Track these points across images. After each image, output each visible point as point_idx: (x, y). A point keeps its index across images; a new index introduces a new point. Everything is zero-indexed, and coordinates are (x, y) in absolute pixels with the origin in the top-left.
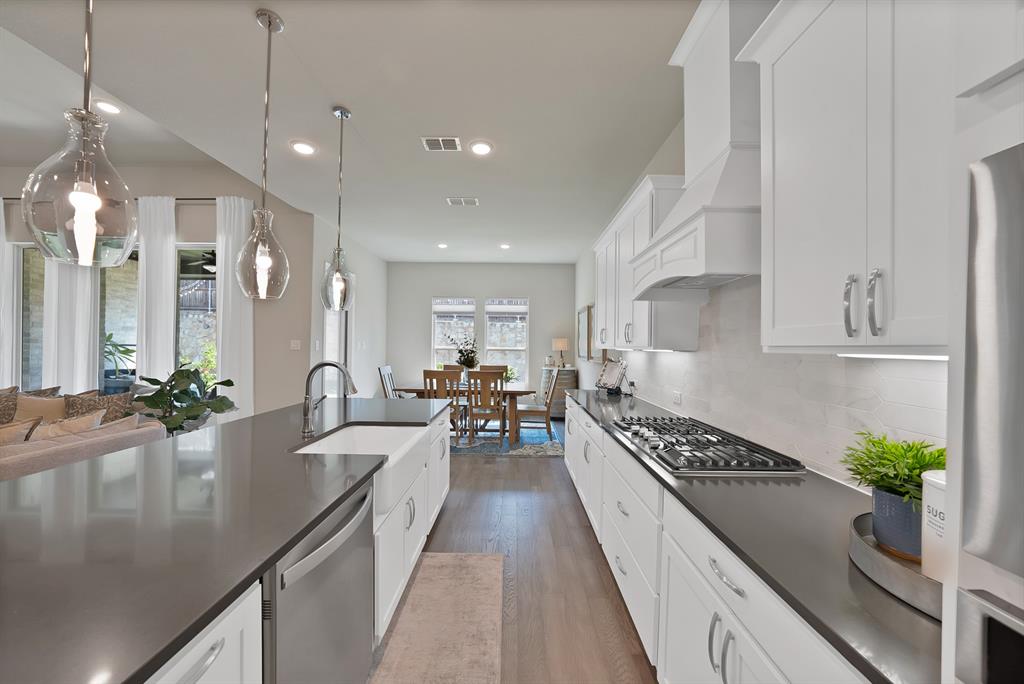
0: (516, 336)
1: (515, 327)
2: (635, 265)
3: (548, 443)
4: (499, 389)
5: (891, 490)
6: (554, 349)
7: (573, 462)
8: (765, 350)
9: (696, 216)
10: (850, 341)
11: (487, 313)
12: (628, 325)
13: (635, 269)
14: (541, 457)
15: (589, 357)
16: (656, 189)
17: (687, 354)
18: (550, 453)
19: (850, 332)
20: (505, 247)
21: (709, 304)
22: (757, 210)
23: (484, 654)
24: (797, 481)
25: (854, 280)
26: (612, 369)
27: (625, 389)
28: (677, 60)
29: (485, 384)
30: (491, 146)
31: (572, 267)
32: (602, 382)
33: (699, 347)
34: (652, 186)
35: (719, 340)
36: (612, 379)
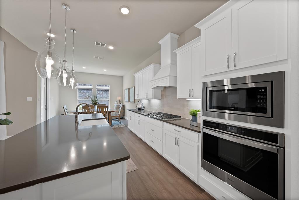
0: (100, 96)
1: (100, 93)
2: (151, 82)
3: (120, 124)
4: (107, 111)
5: (194, 116)
6: (117, 99)
7: (130, 127)
8: (178, 99)
9: (168, 76)
10: (190, 98)
11: (97, 89)
12: (147, 94)
13: (151, 83)
14: (120, 127)
15: (129, 101)
16: (154, 66)
17: (159, 100)
18: (122, 126)
19: (190, 96)
20: (105, 70)
21: (163, 90)
22: (176, 77)
23: (130, 163)
24: (180, 119)
25: (190, 90)
26: (139, 104)
27: (143, 108)
28: (160, 42)
29: (103, 110)
30: (114, 47)
31: (122, 77)
32: (137, 107)
33: (161, 99)
34: (153, 66)
35: (166, 97)
36: (139, 106)
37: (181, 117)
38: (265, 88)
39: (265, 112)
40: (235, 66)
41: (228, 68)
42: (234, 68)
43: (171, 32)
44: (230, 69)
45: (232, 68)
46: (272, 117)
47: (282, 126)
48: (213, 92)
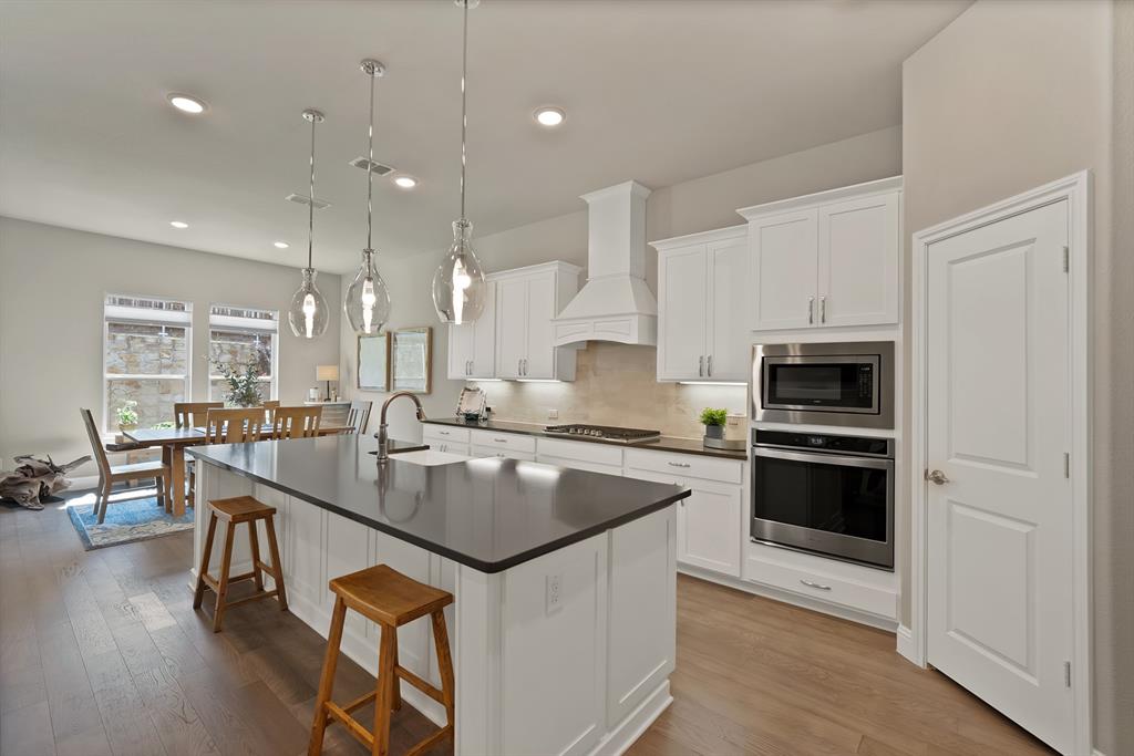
5: (713, 423)
6: (319, 379)
9: (633, 314)
10: (700, 378)
16: (561, 271)
19: (701, 375)
25: (702, 358)
26: (471, 396)
27: (483, 414)
28: (589, 198)
30: (416, 182)
31: (338, 278)
32: (464, 410)
33: (577, 379)
34: (557, 268)
35: (595, 375)
36: (474, 407)
37: (658, 433)
38: (871, 366)
39: (871, 406)
40: (823, 321)
41: (811, 322)
42: (820, 325)
43: (635, 181)
44: (813, 325)
45: (818, 322)
46: (879, 413)
47: (891, 426)
48: (779, 369)
